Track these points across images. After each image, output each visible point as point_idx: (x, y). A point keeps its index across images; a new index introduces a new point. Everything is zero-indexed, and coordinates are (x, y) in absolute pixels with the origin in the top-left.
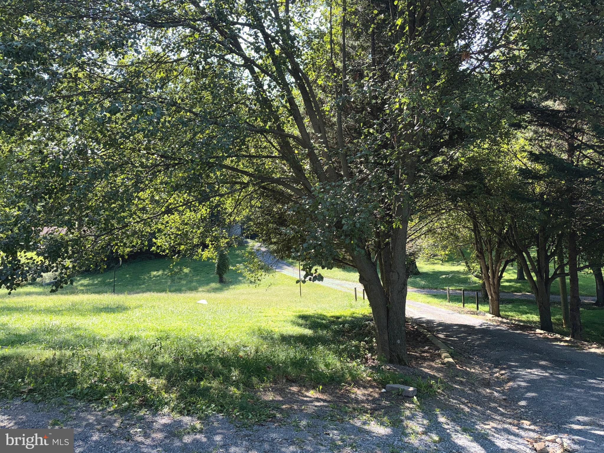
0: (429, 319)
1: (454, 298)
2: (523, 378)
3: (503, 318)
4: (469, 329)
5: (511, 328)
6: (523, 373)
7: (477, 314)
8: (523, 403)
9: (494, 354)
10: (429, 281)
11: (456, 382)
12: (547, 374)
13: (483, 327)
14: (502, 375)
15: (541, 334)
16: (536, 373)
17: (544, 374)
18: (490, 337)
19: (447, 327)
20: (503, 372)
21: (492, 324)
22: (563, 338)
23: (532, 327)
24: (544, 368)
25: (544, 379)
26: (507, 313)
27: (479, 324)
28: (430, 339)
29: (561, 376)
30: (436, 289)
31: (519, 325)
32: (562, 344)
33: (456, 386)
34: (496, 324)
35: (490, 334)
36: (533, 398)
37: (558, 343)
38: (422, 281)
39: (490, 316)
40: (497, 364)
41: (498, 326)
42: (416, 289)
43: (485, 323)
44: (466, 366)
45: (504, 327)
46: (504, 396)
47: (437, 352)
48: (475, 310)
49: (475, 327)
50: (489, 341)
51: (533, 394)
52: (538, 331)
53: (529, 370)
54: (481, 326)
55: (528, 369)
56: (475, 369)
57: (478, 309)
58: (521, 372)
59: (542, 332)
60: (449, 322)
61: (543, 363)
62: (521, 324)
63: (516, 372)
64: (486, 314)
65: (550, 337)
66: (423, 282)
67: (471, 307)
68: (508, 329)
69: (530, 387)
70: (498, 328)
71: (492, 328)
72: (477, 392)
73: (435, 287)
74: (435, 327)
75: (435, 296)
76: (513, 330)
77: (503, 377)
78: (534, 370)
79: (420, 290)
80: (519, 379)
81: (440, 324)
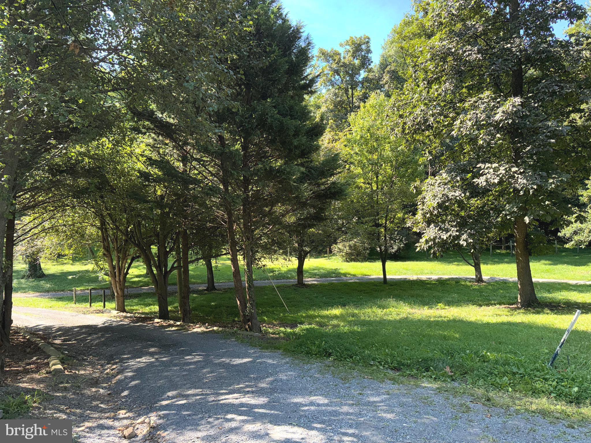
0: (47, 325)
1: (81, 299)
2: (131, 369)
3: (127, 312)
4: (91, 329)
5: (133, 322)
6: (133, 363)
7: (103, 313)
8: (126, 393)
9: (111, 350)
10: (55, 283)
11: (58, 390)
12: (153, 360)
13: (106, 324)
14: (112, 370)
15: (158, 323)
16: (144, 361)
17: (151, 360)
18: (110, 334)
19: (66, 331)
20: (114, 367)
21: (115, 320)
22: (175, 323)
23: (152, 318)
24: (152, 354)
25: (150, 365)
26: (132, 308)
27: (103, 323)
28: (42, 347)
29: (164, 359)
30: (63, 291)
31: (140, 317)
32: (174, 329)
33: (58, 394)
34: (119, 320)
35: (111, 331)
36: (136, 385)
37: (170, 329)
38: (47, 283)
39: (115, 313)
40: (110, 359)
41: (121, 321)
42: (38, 294)
43: (109, 320)
44: (76, 369)
45: (126, 322)
46: (109, 391)
47: (46, 361)
48: (102, 308)
49: (97, 325)
50: (109, 337)
51: (137, 382)
52: (157, 320)
53: (138, 360)
54: (103, 324)
55: (138, 358)
56: (85, 370)
57: (104, 307)
58: (130, 363)
59: (159, 320)
60: (70, 325)
61: (152, 350)
62: (143, 316)
63: (126, 364)
64: (112, 311)
65: (164, 324)
66: (48, 285)
67: (98, 305)
68: (130, 323)
69: (135, 375)
70: (120, 323)
71: (114, 324)
72: (82, 394)
73: (62, 289)
74: (54, 333)
75: (60, 299)
76: (134, 323)
77: (113, 371)
78: (143, 358)
79: (43, 294)
80: (127, 370)
81: (60, 329)
